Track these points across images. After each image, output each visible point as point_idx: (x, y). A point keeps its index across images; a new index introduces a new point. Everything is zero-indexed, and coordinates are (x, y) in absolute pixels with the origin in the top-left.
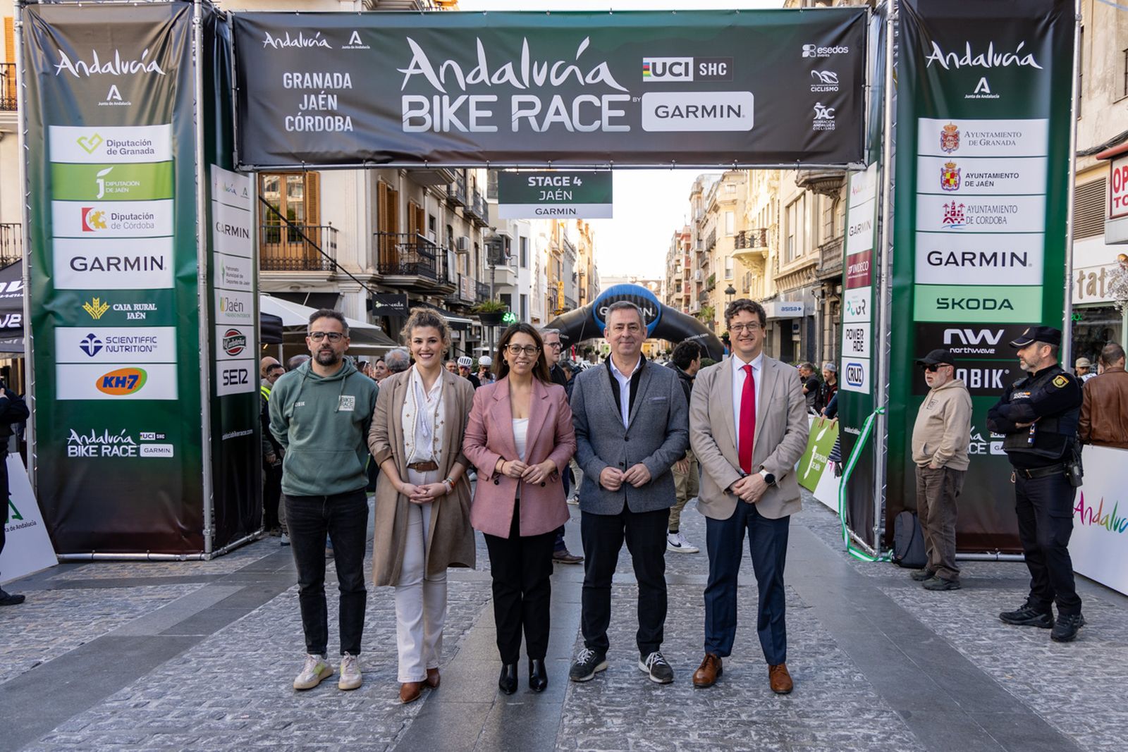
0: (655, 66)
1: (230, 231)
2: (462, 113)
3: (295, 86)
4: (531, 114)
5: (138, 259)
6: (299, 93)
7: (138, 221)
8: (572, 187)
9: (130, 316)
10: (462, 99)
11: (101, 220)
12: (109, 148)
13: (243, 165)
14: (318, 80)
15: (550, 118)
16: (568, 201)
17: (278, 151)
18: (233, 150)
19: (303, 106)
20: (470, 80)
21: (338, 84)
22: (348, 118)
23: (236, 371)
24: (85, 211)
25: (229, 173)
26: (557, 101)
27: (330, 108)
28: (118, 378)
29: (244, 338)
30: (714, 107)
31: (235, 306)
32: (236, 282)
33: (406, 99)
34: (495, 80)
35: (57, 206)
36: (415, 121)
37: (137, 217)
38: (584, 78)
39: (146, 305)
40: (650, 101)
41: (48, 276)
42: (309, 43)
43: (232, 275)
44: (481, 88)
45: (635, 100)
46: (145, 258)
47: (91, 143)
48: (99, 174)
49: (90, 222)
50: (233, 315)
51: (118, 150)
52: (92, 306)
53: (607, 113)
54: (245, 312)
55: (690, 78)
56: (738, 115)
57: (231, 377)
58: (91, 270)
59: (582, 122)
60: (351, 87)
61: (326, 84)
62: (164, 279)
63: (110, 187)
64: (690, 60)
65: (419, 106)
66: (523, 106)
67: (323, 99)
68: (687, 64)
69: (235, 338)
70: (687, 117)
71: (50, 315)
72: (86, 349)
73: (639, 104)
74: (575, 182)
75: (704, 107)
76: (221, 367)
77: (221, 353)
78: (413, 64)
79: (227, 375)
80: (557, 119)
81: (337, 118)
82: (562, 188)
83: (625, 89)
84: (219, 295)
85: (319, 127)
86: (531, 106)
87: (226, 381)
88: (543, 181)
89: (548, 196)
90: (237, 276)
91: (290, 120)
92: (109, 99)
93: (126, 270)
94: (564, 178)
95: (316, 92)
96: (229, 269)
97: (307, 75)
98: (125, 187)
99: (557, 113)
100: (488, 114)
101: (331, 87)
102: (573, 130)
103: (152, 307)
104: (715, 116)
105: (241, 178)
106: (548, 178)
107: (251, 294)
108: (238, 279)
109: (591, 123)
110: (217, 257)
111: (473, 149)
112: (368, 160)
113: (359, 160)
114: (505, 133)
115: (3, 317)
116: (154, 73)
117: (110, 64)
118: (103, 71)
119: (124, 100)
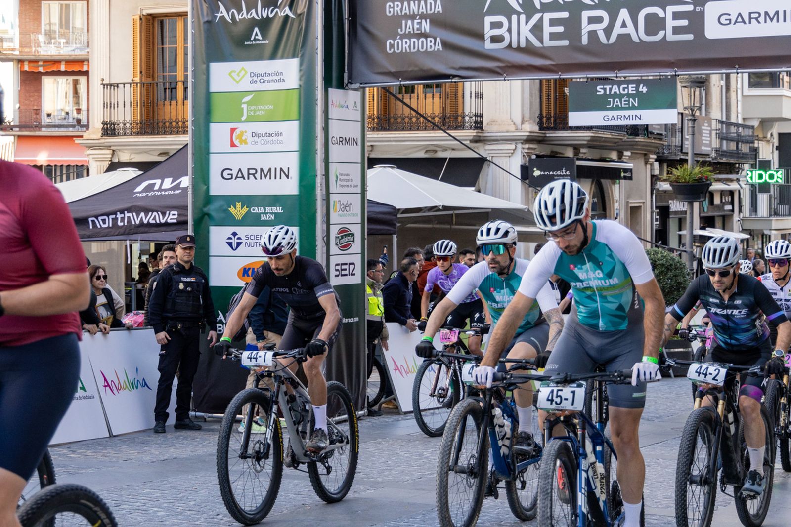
1: (343, 142)
2: (537, 29)
3: (396, 14)
4: (599, 27)
5: (270, 170)
6: (397, 20)
7: (270, 138)
8: (638, 94)
9: (263, 217)
10: (537, 16)
11: (244, 138)
12: (251, 79)
13: (352, 84)
14: (414, 7)
15: (617, 30)
16: (633, 108)
17: (380, 70)
18: (344, 71)
19: (402, 31)
21: (431, 10)
22: (438, 39)
23: (346, 264)
24: (233, 130)
25: (340, 91)
26: (624, 14)
27: (423, 31)
28: (253, 269)
29: (353, 235)
30: (777, 13)
31: (346, 207)
32: (347, 186)
33: (488, 20)
35: (213, 127)
36: (496, 39)
37: (270, 135)
39: (275, 208)
40: (713, 10)
41: (206, 185)
43: (344, 180)
44: (554, 6)
45: (698, 9)
46: (276, 169)
47: (238, 75)
48: (243, 101)
49: (236, 139)
50: (344, 215)
51: (258, 80)
52: (235, 208)
53: (671, 23)
54: (354, 212)
57: (342, 270)
58: (235, 179)
59: (647, 33)
60: (441, 12)
61: (421, 11)
62: (290, 187)
63: (251, 110)
65: (498, 25)
66: (592, 20)
67: (418, 23)
69: (346, 236)
70: (750, 22)
71: (206, 217)
72: (230, 244)
73: (702, 13)
74: (640, 90)
75: (767, 13)
76: (334, 261)
77: (334, 249)
79: (338, 267)
80: (624, 31)
81: (429, 39)
82: (629, 95)
84: (333, 198)
85: (414, 48)
86: (599, 20)
87: (337, 273)
88: (611, 89)
89: (615, 104)
90: (348, 181)
91: (390, 43)
92: (252, 39)
93: (261, 179)
94: (630, 86)
95: (413, 17)
96: (341, 175)
97: (406, 4)
98: (263, 109)
99: (624, 25)
100: (560, 29)
101: (425, 13)
102: (638, 41)
103: (279, 210)
104: (778, 21)
105: (351, 92)
106: (615, 87)
107: (360, 195)
108: (349, 183)
109: (655, 34)
110: (332, 167)
111: (547, 62)
112: (454, 76)
113: (447, 76)
114: (576, 47)
115: (164, 214)
116: (287, 17)
117: (253, 11)
118: (249, 16)
119: (264, 39)
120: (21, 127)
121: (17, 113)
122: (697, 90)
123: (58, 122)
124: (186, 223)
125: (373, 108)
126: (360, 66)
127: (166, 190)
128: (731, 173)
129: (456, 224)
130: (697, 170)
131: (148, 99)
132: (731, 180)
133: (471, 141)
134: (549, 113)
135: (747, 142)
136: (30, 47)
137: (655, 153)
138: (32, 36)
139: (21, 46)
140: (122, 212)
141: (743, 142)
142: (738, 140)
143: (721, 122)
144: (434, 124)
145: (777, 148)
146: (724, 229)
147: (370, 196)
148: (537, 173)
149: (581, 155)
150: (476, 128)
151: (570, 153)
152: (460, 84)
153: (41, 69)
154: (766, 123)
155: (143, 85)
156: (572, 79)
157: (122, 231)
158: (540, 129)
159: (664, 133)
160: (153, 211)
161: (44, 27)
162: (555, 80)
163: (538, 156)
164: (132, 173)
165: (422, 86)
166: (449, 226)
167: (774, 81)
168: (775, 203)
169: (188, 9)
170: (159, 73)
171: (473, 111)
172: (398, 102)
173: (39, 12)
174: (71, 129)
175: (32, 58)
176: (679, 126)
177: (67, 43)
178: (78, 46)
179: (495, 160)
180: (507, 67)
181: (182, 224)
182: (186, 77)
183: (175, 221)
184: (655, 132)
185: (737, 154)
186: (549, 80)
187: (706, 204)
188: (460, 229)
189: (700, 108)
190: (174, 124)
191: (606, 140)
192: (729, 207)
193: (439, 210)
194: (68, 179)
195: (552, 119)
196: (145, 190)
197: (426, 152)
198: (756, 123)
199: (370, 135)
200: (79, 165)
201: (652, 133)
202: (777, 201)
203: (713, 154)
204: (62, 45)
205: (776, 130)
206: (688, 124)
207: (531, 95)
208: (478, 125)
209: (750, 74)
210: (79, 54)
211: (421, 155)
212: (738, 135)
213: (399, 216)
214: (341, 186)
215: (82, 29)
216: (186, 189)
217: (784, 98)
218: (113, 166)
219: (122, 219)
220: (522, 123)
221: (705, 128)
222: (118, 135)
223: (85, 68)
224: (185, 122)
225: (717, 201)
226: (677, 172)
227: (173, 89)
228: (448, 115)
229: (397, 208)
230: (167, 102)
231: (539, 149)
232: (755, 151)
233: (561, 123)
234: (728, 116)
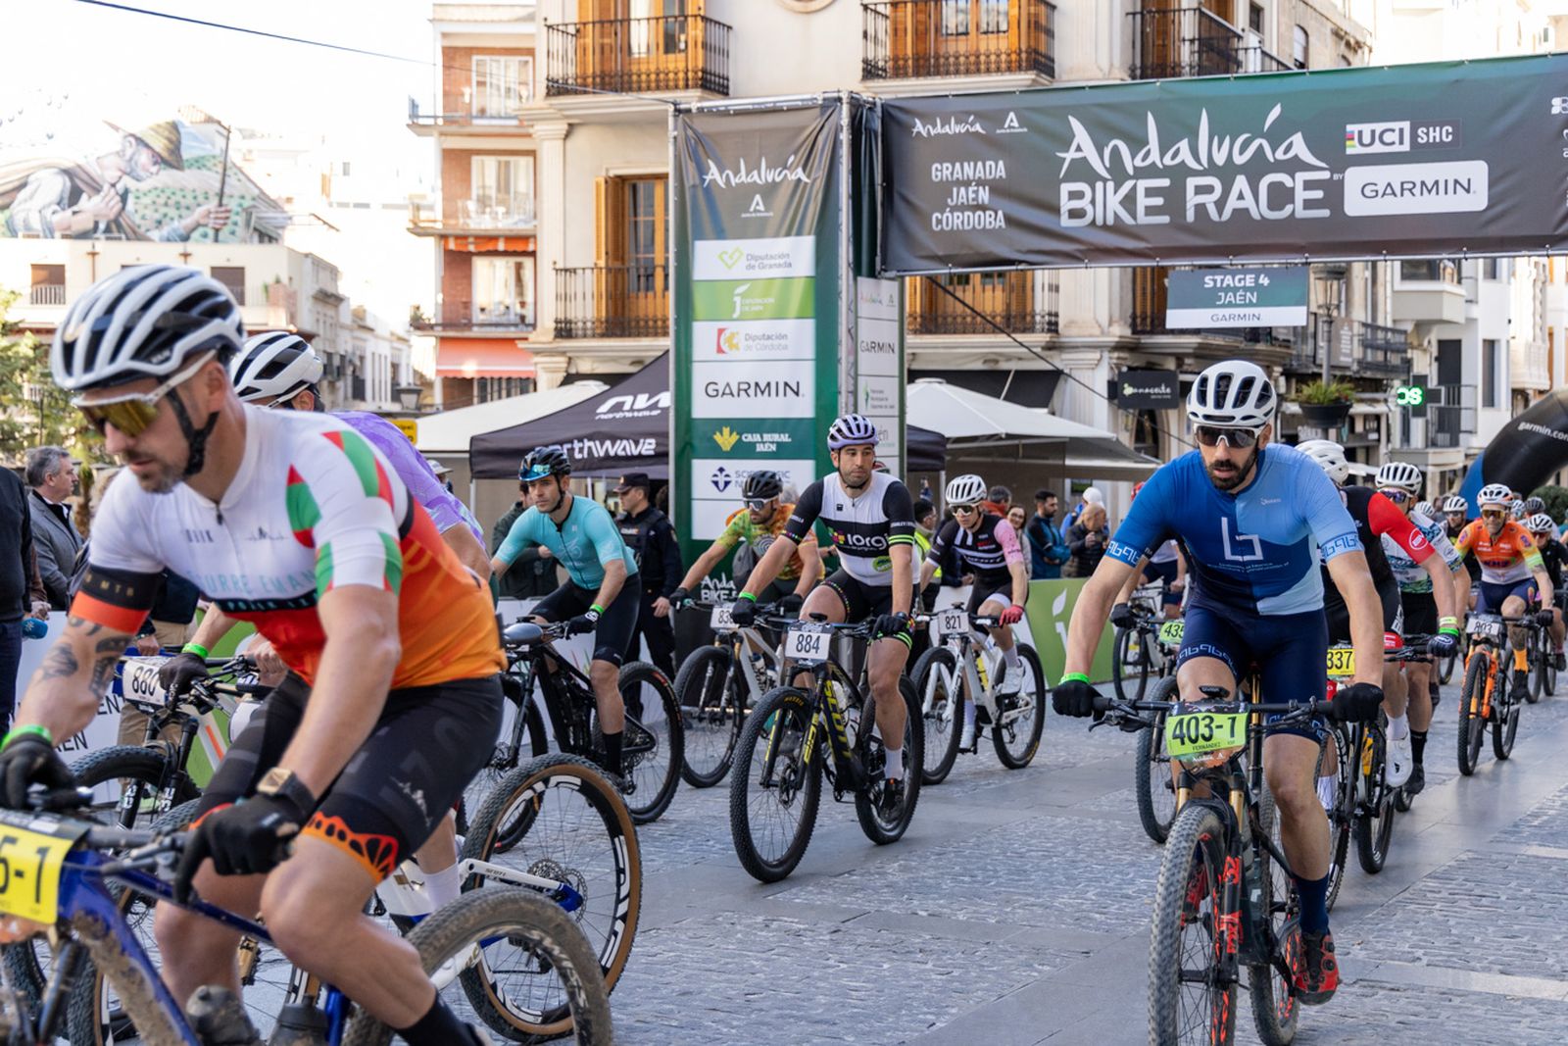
0: (1361, 136)
1: (876, 348)
2: (1129, 202)
3: (944, 179)
4: (1209, 200)
5: (769, 384)
6: (946, 187)
7: (769, 342)
8: (1258, 287)
9: (760, 448)
10: (1129, 184)
11: (735, 342)
12: (748, 263)
13: (887, 271)
14: (969, 170)
15: (1232, 203)
16: (1251, 304)
17: (924, 253)
18: (876, 254)
19: (952, 201)
20: (1138, 162)
21: (990, 174)
22: (1000, 213)
24: (720, 332)
25: (871, 281)
26: (1241, 183)
27: (980, 202)
29: (886, 471)
30: (1437, 183)
32: (882, 407)
33: (1065, 188)
34: (1167, 160)
35: (697, 326)
36: (1075, 214)
37: (769, 338)
38: (1274, 153)
39: (778, 436)
40: (1354, 177)
41: (689, 405)
42: (961, 129)
43: (876, 399)
44: (1151, 172)
45: (1336, 177)
46: (778, 383)
47: (731, 257)
48: (737, 292)
49: (725, 344)
51: (757, 264)
52: (722, 436)
53: (1301, 195)
54: (891, 441)
55: (1406, 147)
56: (1468, 191)
58: (722, 396)
59: (1272, 207)
60: (1004, 178)
61: (977, 175)
62: (803, 407)
63: (746, 305)
64: (1406, 125)
65: (1076, 195)
66: (1200, 190)
67: (974, 191)
68: (1401, 131)
70: (1402, 195)
71: (689, 446)
72: (716, 483)
73: (1341, 182)
74: (1261, 281)
75: (1423, 183)
78: (1074, 147)
80: (1241, 204)
81: (988, 213)
82: (1246, 289)
83: (1323, 165)
85: (969, 224)
86: (1209, 189)
88: (1222, 281)
89: (1227, 299)
90: (882, 399)
91: (937, 217)
92: (752, 209)
93: (756, 396)
94: (1248, 277)
95: (967, 183)
96: (873, 392)
97: (958, 165)
98: (761, 304)
99: (1241, 197)
100: (1159, 201)
101: (983, 177)
102: (1259, 218)
103: (785, 438)
104: (1437, 193)
105: (885, 283)
106: (1229, 277)
107: (897, 420)
108: (883, 403)
109: (1281, 208)
110: (861, 381)
111: (1141, 245)
112: (1020, 262)
113: (1011, 262)
114: (1179, 224)
115: (637, 443)
116: (799, 180)
117: (755, 172)
118: (749, 180)
119: (767, 211)
120: (445, 325)
121: (440, 308)
122: (1335, 283)
123: (494, 320)
124: (666, 455)
125: (915, 303)
126: (898, 247)
127: (639, 410)
128: (1377, 391)
129: (1024, 457)
130: (1334, 387)
131: (616, 289)
132: (1377, 401)
133: (1044, 348)
134: (1144, 312)
135: (1398, 351)
136: (457, 218)
137: (1279, 365)
138: (460, 204)
139: (445, 216)
140: (581, 440)
141: (1393, 351)
142: (1387, 348)
143: (1365, 325)
144: (995, 326)
145: (1437, 359)
146: (1367, 463)
147: (910, 420)
148: (1128, 390)
149: (1185, 368)
150: (1049, 331)
151: (1171, 365)
152: (1029, 273)
153: (472, 248)
154: (1422, 326)
155: (609, 270)
156: (1174, 267)
157: (580, 465)
158: (1134, 332)
159: (1292, 339)
160: (622, 439)
161: (475, 192)
162: (1153, 268)
163: (1130, 368)
164: (595, 388)
165: (978, 276)
166: (1012, 460)
167: (1433, 272)
168: (1432, 429)
169: (669, 169)
170: (630, 254)
171: (1047, 309)
172: (949, 297)
173: (468, 171)
174: (513, 329)
175: (459, 232)
176: (1311, 329)
177: (507, 213)
178: (522, 217)
179: (1074, 374)
180: (1089, 250)
181: (661, 456)
182: (667, 259)
183: (652, 453)
184: (1281, 337)
185: (1385, 367)
186: (1144, 268)
187: (1345, 431)
188: (1029, 465)
189: (1338, 307)
190: (651, 323)
191: (1219, 347)
192: (1373, 436)
193: (1001, 439)
194: (509, 395)
195: (1149, 321)
196: (611, 411)
197: (985, 362)
198: (1409, 327)
199: (910, 339)
200: (524, 376)
201: (1276, 339)
202: (1436, 427)
203: (1355, 367)
204: (500, 216)
205: (1435, 336)
206: (1322, 328)
207: (1122, 287)
208: (1053, 327)
209: (1403, 262)
210: (523, 228)
211: (978, 366)
212: (1387, 342)
213: (949, 446)
214: (874, 407)
215: (527, 194)
216: (665, 410)
217: (1445, 296)
218: (569, 379)
219: (581, 450)
220: (1111, 324)
221: (1345, 333)
222: (576, 337)
223: (531, 248)
224: (665, 320)
225: (1359, 428)
226: (1307, 390)
227: (650, 276)
228: (1013, 313)
229: (947, 435)
230: (642, 294)
231: (1130, 360)
232: (1408, 363)
233: (1158, 325)
234: (1374, 317)
